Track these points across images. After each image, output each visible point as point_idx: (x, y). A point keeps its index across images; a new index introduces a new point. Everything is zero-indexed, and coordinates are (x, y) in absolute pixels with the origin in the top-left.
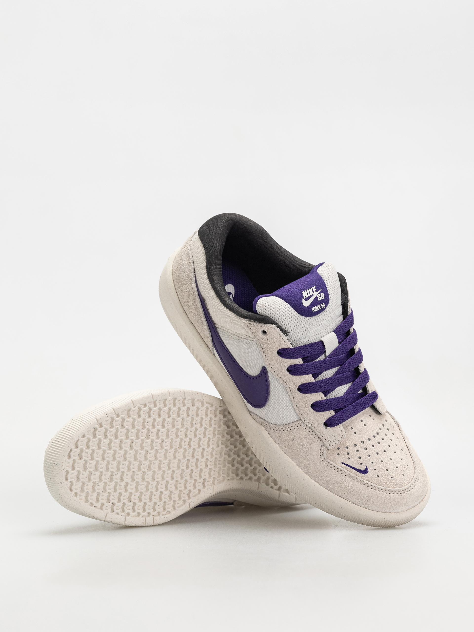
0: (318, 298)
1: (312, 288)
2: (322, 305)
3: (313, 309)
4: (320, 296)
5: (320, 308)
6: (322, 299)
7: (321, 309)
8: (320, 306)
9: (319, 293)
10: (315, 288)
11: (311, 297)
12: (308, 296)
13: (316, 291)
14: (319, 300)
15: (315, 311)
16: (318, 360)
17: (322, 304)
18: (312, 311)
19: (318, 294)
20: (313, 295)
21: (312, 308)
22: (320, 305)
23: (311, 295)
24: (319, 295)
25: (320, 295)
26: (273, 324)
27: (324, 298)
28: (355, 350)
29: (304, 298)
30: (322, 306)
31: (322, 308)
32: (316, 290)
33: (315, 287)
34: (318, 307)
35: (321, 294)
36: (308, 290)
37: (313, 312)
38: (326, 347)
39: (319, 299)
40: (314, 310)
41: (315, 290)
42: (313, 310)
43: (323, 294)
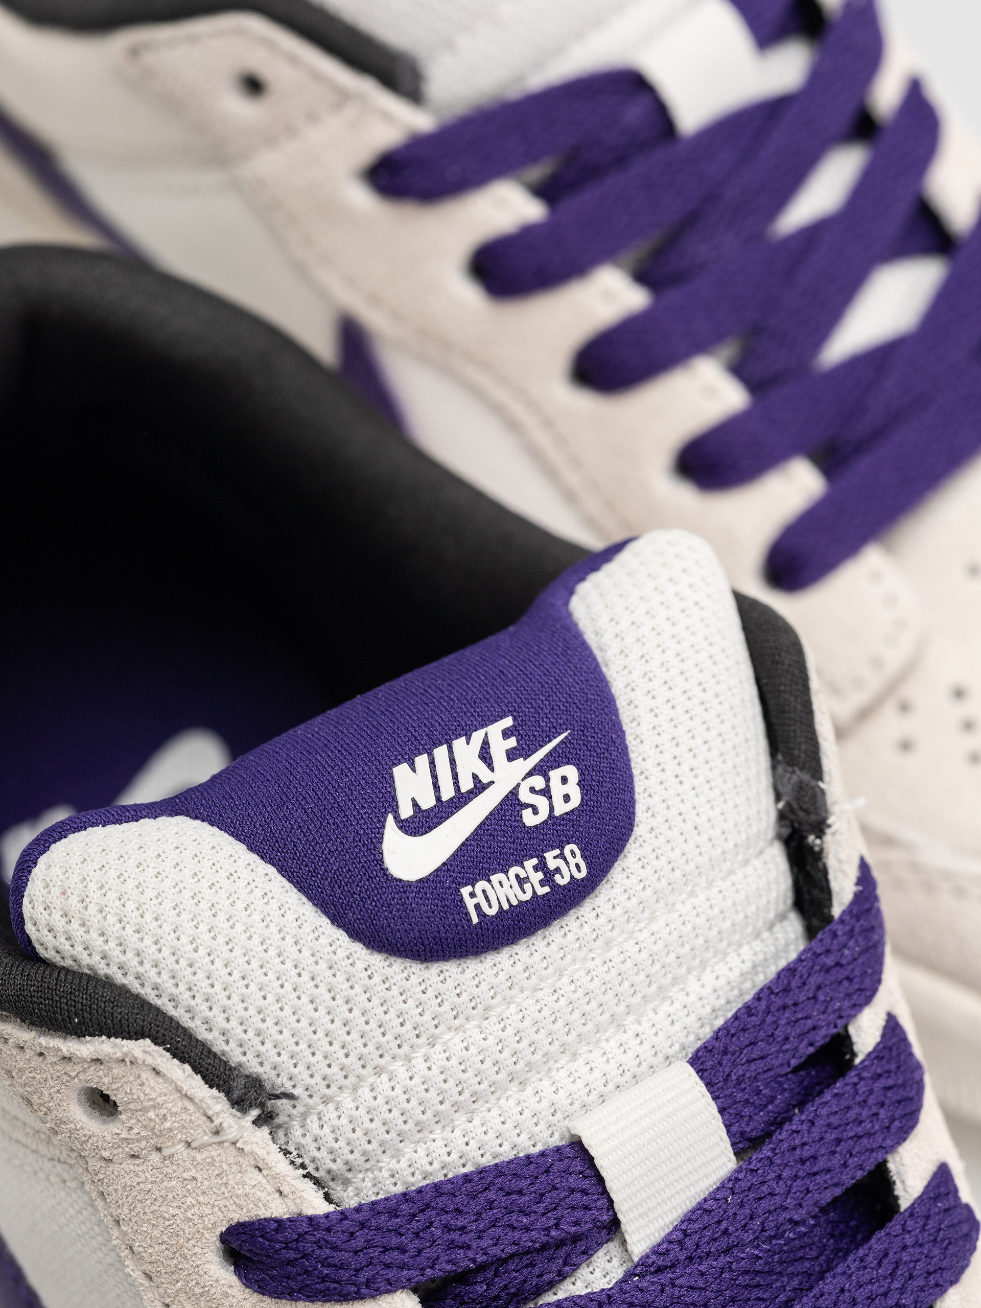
0: (527, 806)
1: (478, 737)
2: (562, 856)
3: (472, 895)
4: (546, 792)
5: (542, 883)
6: (557, 813)
7: (547, 889)
8: (541, 866)
9: (542, 769)
10: (506, 734)
11: (461, 800)
12: (438, 799)
13: (512, 755)
14: (529, 819)
15: (492, 912)
16: (565, 1291)
17: (557, 852)
18: (467, 914)
19: (530, 774)
20: (480, 787)
21: (465, 891)
22: (535, 861)
23: (466, 785)
24: (538, 782)
25: (548, 780)
26: (143, 1036)
27: (576, 800)
28: (899, 1190)
29: (397, 818)
30: (558, 870)
31: (554, 886)
32: (512, 742)
33: (508, 722)
34: (521, 881)
35: (555, 775)
36: (441, 753)
37: (475, 920)
38: (612, 1185)
39: (535, 811)
40: (477, 907)
41: (500, 747)
42: (470, 903)
43: (571, 772)
